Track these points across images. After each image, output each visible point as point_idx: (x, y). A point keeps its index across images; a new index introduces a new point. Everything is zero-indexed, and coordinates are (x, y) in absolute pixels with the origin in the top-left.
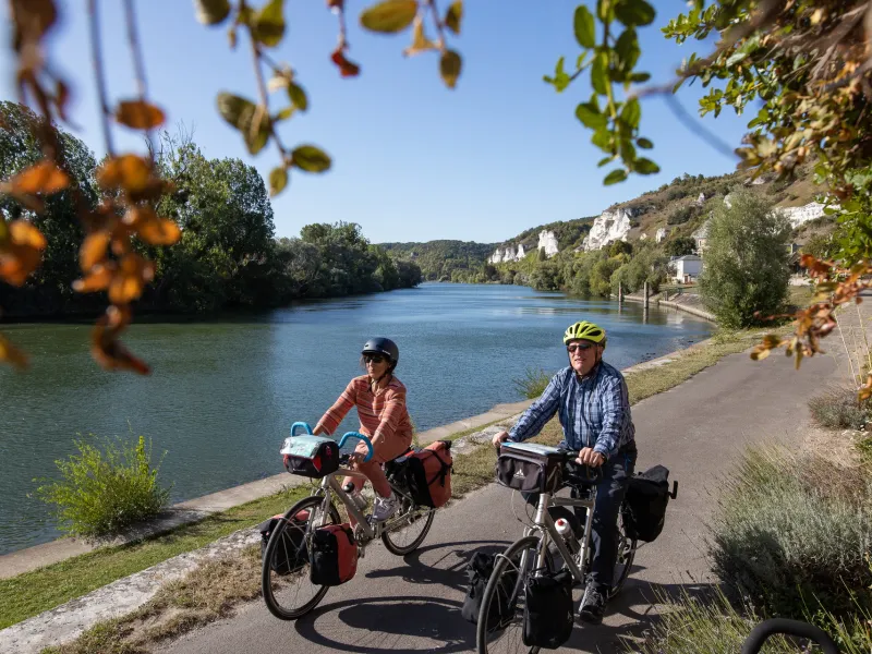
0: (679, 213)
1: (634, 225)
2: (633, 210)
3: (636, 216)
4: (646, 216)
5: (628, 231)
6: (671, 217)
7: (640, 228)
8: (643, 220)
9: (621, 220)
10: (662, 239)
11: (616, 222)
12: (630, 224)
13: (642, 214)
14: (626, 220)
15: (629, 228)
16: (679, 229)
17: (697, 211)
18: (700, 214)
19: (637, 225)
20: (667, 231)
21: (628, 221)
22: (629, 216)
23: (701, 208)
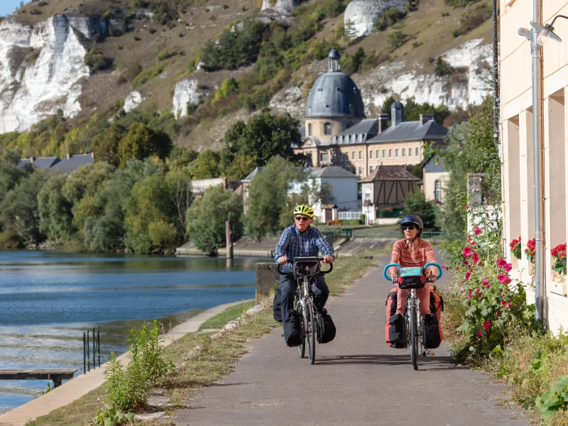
0: (230, 40)
1: (100, 65)
2: (94, 21)
3: (101, 39)
4: (129, 37)
5: (83, 81)
6: (210, 49)
7: (116, 74)
8: (124, 50)
9: (58, 49)
10: (191, 108)
11: (46, 56)
12: (89, 63)
13: (117, 34)
14: (75, 48)
15: (84, 72)
16: (234, 83)
17: (277, 37)
18: (287, 44)
19: (107, 65)
20: (203, 88)
21: (82, 52)
22: (82, 38)
23: (285, 27)
